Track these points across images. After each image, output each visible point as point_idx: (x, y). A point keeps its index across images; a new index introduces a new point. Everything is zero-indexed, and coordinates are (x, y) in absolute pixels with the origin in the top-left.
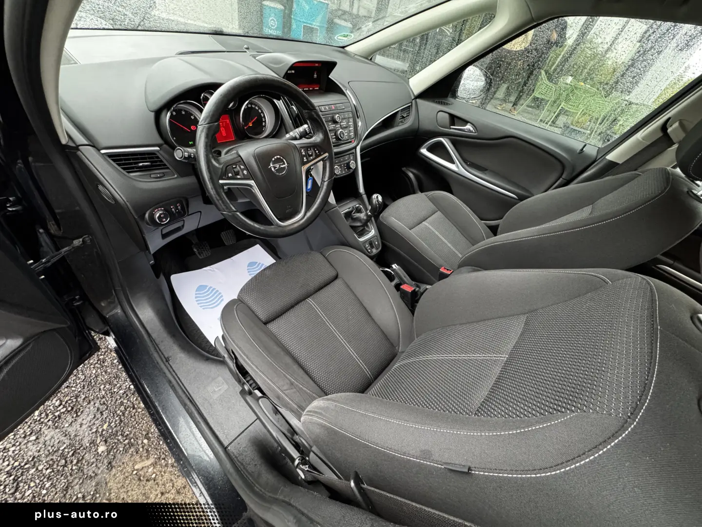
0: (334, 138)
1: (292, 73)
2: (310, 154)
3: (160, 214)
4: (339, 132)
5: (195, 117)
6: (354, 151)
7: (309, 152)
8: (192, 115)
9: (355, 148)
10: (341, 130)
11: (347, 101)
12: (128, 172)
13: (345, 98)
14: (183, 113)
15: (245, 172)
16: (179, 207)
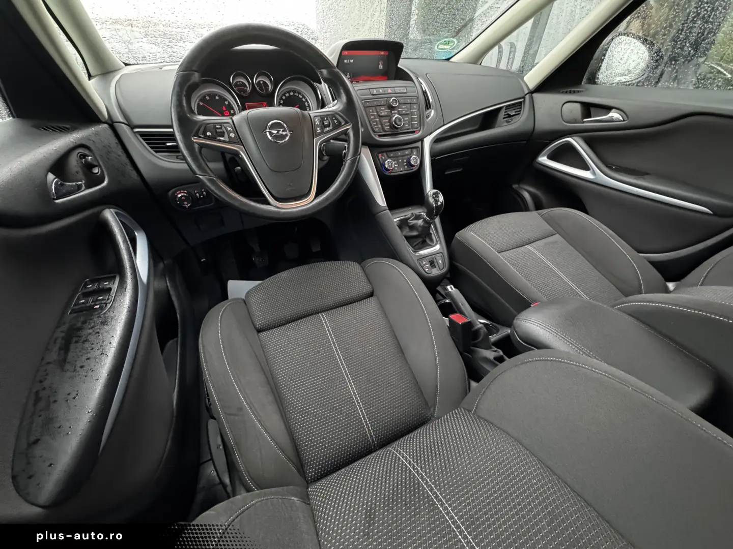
0: (387, 126)
1: (350, 63)
2: (326, 123)
3: (182, 196)
4: (394, 118)
5: (229, 102)
6: (419, 144)
7: (324, 122)
8: (226, 100)
9: (421, 140)
10: (397, 116)
11: (414, 86)
12: (156, 152)
13: (412, 83)
14: (217, 98)
15: (233, 135)
16: (205, 193)
